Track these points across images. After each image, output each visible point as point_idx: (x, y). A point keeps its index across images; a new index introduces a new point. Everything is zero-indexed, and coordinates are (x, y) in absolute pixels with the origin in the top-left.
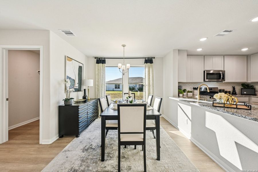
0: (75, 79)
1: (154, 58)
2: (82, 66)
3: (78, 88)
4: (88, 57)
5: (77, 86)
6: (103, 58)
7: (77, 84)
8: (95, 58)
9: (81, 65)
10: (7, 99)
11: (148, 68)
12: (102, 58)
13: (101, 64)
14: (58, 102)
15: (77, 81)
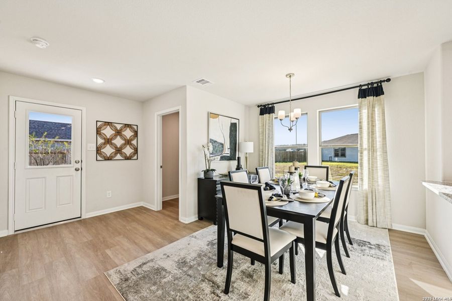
0: (223, 143)
1: (389, 80)
2: (236, 124)
3: (229, 155)
4: (248, 107)
5: (227, 152)
6: (270, 104)
7: (227, 150)
8: (258, 106)
9: (234, 121)
10: (161, 167)
11: (368, 109)
12: (268, 104)
13: (267, 115)
14: (198, 174)
15: (227, 145)
